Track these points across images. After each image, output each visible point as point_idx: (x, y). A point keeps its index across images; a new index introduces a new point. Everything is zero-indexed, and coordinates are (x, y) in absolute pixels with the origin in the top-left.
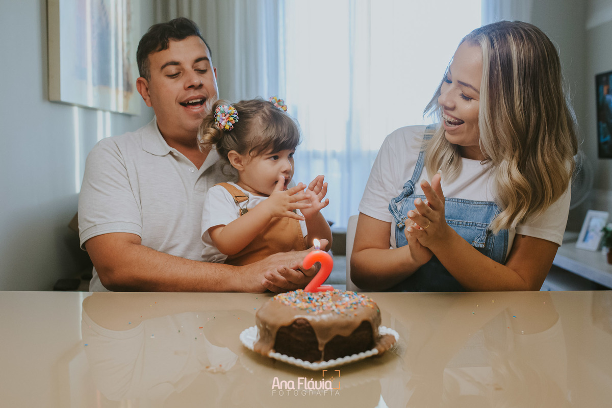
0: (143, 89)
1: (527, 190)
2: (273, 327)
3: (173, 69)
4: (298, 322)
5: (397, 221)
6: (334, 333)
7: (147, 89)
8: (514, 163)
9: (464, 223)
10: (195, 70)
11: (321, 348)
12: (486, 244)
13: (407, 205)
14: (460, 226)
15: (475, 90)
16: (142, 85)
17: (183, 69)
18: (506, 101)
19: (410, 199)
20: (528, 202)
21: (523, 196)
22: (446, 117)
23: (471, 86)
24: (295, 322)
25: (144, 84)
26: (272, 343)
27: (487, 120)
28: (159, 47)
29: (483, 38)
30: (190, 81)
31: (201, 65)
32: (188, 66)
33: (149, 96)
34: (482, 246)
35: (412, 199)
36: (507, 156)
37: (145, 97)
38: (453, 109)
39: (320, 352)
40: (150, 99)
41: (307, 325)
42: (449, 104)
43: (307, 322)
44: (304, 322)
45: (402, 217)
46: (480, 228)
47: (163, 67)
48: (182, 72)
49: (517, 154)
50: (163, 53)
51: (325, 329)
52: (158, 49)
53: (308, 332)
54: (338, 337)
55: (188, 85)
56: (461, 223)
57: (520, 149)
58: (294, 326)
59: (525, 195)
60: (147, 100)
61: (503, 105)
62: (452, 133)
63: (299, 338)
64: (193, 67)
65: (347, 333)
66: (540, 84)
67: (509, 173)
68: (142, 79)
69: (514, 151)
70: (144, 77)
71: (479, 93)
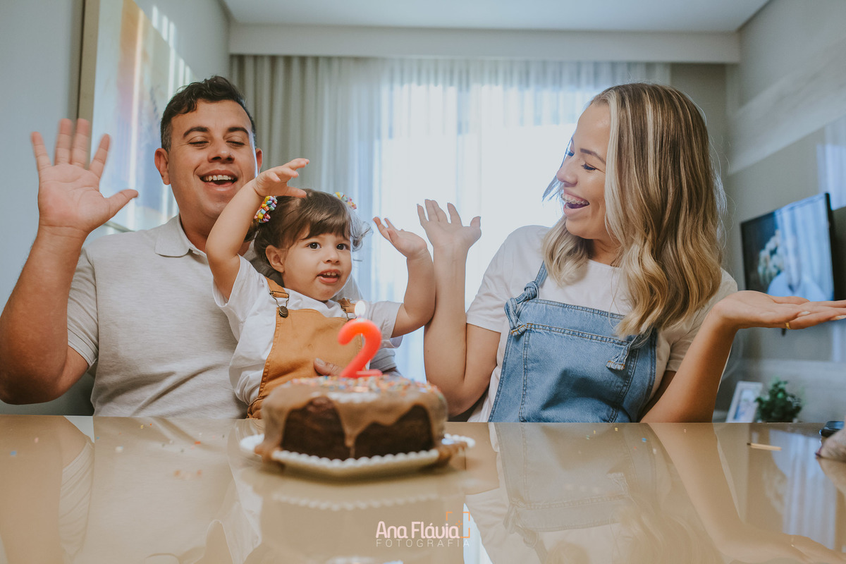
0: (163, 165)
1: (661, 281)
2: (280, 411)
3: (198, 136)
4: (317, 402)
5: (512, 326)
6: (368, 419)
7: (167, 163)
8: (647, 248)
9: (599, 338)
10: (228, 142)
11: (350, 443)
12: (626, 366)
13: (526, 310)
14: (594, 341)
15: (600, 158)
16: (162, 158)
17: (212, 138)
18: (638, 170)
19: (531, 304)
20: (664, 299)
21: (657, 291)
22: (566, 197)
23: (595, 154)
24: (311, 403)
25: (164, 156)
26: (278, 437)
27: (614, 191)
28: (186, 108)
29: (612, 94)
30: (216, 151)
31: (237, 136)
32: (218, 135)
33: (168, 172)
34: (620, 367)
35: (533, 304)
36: (638, 239)
37: (163, 173)
38: (575, 184)
39: (348, 449)
40: (169, 176)
41: (330, 407)
42: (570, 179)
43: (330, 402)
44: (323, 402)
45: (519, 323)
46: (619, 346)
47: (187, 134)
48: (210, 141)
49: (650, 237)
50: (189, 115)
51: (356, 412)
52: (183, 110)
53: (330, 417)
54: (375, 425)
55: (213, 156)
56: (594, 337)
57: (653, 231)
58: (311, 409)
59: (659, 289)
60: (165, 177)
61: (634, 174)
62: (574, 219)
63: (317, 427)
64: (224, 137)
65: (388, 420)
66: (682, 153)
67: (640, 260)
68: (163, 151)
69: (647, 232)
70: (165, 149)
71: (604, 162)
